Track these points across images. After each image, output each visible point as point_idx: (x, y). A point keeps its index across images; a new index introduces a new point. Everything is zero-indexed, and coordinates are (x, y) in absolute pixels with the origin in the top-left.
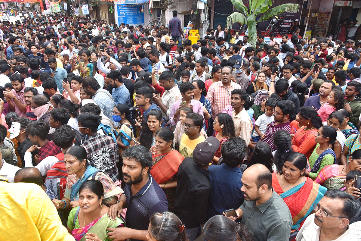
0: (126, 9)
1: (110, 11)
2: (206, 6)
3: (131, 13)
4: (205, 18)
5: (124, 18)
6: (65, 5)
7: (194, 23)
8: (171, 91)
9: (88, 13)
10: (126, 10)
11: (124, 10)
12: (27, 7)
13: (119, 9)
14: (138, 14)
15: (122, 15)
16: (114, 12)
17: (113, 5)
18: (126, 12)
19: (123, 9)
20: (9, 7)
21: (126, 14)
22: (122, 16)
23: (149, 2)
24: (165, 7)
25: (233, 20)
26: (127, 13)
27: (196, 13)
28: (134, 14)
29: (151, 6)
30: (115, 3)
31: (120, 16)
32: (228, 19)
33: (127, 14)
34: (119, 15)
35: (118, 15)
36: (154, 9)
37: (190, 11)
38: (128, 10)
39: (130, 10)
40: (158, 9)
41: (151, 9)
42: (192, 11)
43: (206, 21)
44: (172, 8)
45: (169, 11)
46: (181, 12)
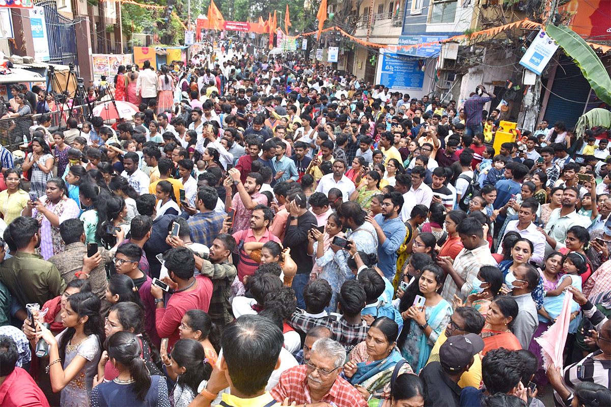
0: (396, 63)
1: (371, 63)
2: (539, 80)
3: (404, 69)
4: (533, 101)
5: (390, 76)
6: (305, 42)
7: (510, 105)
8: (475, 252)
9: (336, 60)
11: (393, 62)
12: (251, 39)
13: (386, 60)
14: (415, 72)
15: (388, 70)
16: (376, 64)
17: (377, 54)
18: (395, 67)
20: (228, 36)
21: (395, 70)
22: (387, 72)
23: (438, 59)
24: (464, 71)
25: (590, 122)
26: (398, 67)
27: (518, 88)
28: (408, 71)
29: (440, 65)
30: (382, 51)
31: (385, 72)
32: (581, 120)
33: (397, 70)
34: (383, 69)
36: (445, 70)
37: (508, 84)
38: (399, 64)
39: (402, 64)
40: (450, 71)
41: (439, 70)
42: (511, 84)
43: (533, 106)
44: (474, 73)
45: (469, 77)
46: (489, 81)
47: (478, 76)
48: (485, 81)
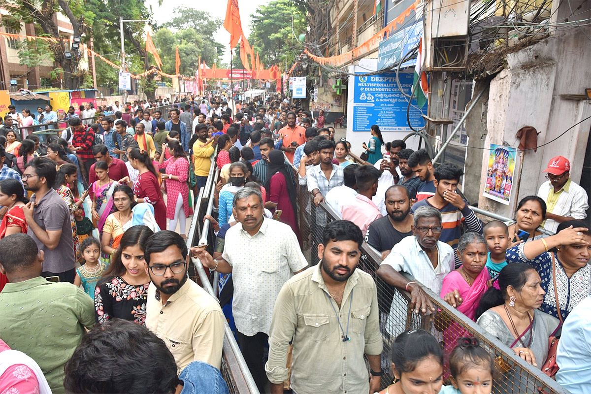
0: (379, 88)
1: (335, 90)
3: (392, 98)
5: (369, 110)
9: (304, 95)
10: (377, 89)
11: (372, 87)
13: (359, 85)
15: (365, 101)
17: (344, 75)
18: (377, 95)
19: (370, 87)
21: (377, 100)
22: (364, 105)
26: (381, 96)
28: (400, 101)
29: (424, 58)
30: (351, 70)
31: (360, 104)
33: (381, 100)
34: (357, 99)
35: (354, 102)
36: (440, 72)
38: (383, 90)
39: (389, 90)
41: (424, 71)
44: (526, 67)
45: (510, 80)
46: (576, 90)
47: (541, 76)
48: (562, 91)
